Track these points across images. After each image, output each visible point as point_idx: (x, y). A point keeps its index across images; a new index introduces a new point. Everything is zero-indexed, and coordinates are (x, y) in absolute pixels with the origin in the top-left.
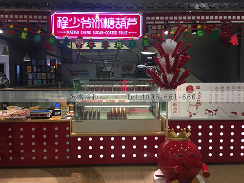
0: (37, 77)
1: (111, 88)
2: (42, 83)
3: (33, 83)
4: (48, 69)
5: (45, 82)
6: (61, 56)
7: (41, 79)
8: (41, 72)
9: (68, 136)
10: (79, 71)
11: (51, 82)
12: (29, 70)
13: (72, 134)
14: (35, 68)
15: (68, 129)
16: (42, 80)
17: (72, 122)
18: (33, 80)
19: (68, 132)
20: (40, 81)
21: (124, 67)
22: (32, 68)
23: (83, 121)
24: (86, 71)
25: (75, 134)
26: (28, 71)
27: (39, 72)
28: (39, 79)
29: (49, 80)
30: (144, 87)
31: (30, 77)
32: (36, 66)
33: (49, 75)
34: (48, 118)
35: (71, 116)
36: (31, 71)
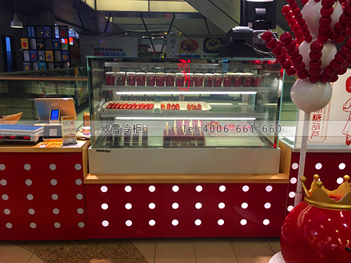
0: (38, 58)
1: (172, 78)
2: (47, 68)
3: (32, 68)
4: (56, 45)
5: (52, 66)
6: (79, 23)
7: (45, 61)
8: (44, 49)
9: (79, 182)
10: (110, 49)
11: (62, 66)
12: (24, 44)
13: (90, 177)
14: (34, 41)
15: (78, 167)
16: (47, 63)
17: (87, 151)
18: (31, 62)
19: (80, 175)
20: (44, 64)
21: (183, 43)
22: (30, 43)
23: (113, 150)
24: (121, 50)
25: (94, 177)
26: (23, 48)
27: (41, 50)
28: (42, 61)
29: (59, 62)
30: (243, 77)
31: (27, 57)
32: (36, 37)
33: (58, 53)
34: (34, 144)
35: (87, 139)
36: (27, 48)
